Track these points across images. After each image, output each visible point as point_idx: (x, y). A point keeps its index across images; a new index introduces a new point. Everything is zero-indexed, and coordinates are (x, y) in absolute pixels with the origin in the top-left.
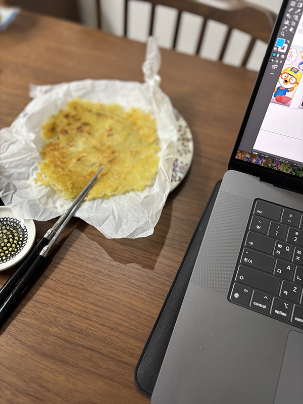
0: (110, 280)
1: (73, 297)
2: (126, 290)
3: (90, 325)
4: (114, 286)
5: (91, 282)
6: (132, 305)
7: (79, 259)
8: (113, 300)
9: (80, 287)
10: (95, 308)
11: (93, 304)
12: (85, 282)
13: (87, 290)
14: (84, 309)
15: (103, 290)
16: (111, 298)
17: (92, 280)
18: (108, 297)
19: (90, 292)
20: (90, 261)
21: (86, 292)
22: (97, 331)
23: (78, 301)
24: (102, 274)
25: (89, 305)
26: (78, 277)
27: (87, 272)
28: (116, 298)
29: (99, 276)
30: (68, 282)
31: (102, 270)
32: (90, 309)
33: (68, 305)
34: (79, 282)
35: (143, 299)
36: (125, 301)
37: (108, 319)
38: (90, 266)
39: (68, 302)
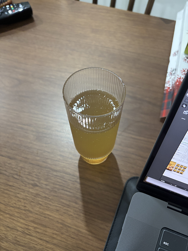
0: (46, 201)
1: (18, 217)
2: (58, 208)
3: (31, 240)
4: (49, 206)
5: (32, 203)
6: (63, 221)
7: (22, 185)
8: (49, 218)
9: (24, 209)
10: (35, 226)
11: (33, 222)
12: (27, 204)
13: (28, 211)
14: (27, 227)
15: (41, 210)
16: (47, 216)
17: (33, 202)
18: (45, 216)
19: (31, 212)
20: (31, 186)
21: (28, 212)
22: (36, 245)
23: (22, 221)
24: (40, 197)
25: (30, 223)
26: (22, 200)
27: (29, 196)
28: (50, 216)
29: (38, 199)
30: (15, 205)
31: (41, 193)
32: (31, 226)
33: (15, 224)
34: (23, 204)
35: (71, 215)
36: (57, 218)
37: (45, 234)
38: (31, 190)
39: (14, 222)
